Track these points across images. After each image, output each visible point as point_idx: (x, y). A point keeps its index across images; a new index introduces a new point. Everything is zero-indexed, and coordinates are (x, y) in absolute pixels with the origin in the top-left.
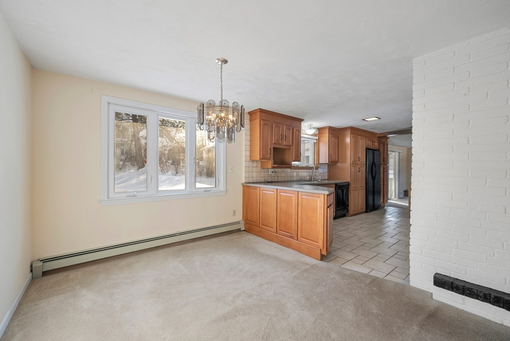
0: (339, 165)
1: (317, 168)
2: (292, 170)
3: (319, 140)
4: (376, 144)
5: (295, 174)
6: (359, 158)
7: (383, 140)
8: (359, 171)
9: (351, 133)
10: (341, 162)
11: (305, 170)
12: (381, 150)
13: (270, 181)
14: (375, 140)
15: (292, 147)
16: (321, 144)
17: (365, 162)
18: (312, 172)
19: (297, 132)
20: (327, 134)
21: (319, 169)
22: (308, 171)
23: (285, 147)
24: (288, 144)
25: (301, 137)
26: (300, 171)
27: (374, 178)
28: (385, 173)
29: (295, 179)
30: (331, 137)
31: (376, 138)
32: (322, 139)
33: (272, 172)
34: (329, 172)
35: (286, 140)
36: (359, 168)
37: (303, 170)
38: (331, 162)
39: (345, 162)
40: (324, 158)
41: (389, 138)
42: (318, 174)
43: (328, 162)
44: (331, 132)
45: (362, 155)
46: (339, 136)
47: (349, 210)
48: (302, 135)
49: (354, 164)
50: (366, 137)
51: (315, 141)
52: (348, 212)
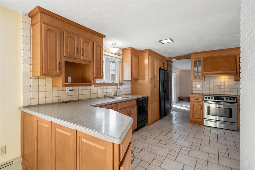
0: (140, 81)
1: (121, 84)
2: (96, 87)
3: (122, 60)
4: (166, 66)
5: (99, 91)
6: (155, 76)
7: (170, 63)
8: (155, 87)
9: (149, 55)
10: (142, 80)
11: (110, 87)
12: (169, 70)
13: (68, 100)
14: (165, 62)
15: (92, 63)
16: (125, 64)
17: (159, 79)
18: (117, 88)
19: (98, 48)
20: (130, 55)
21: (124, 85)
22: (113, 87)
23: (82, 62)
24: (86, 59)
25: (103, 54)
26: (105, 87)
27: (165, 92)
28: (171, 87)
29: (99, 96)
30: (133, 57)
31: (166, 61)
32: (125, 59)
33: (70, 90)
34: (132, 87)
35: (84, 55)
36: (155, 84)
37: (108, 87)
38: (133, 79)
39: (144, 79)
40: (127, 76)
41: (173, 62)
42: (122, 90)
43: (130, 79)
44: (133, 53)
45: (157, 73)
46: (140, 57)
47: (148, 120)
48: (104, 53)
49: (151, 81)
50: (159, 60)
51: (120, 60)
52: (147, 122)
